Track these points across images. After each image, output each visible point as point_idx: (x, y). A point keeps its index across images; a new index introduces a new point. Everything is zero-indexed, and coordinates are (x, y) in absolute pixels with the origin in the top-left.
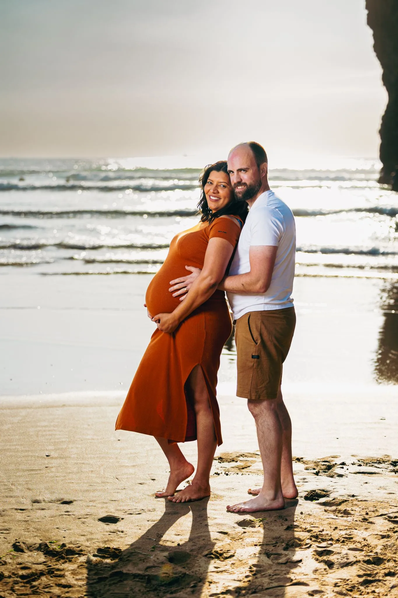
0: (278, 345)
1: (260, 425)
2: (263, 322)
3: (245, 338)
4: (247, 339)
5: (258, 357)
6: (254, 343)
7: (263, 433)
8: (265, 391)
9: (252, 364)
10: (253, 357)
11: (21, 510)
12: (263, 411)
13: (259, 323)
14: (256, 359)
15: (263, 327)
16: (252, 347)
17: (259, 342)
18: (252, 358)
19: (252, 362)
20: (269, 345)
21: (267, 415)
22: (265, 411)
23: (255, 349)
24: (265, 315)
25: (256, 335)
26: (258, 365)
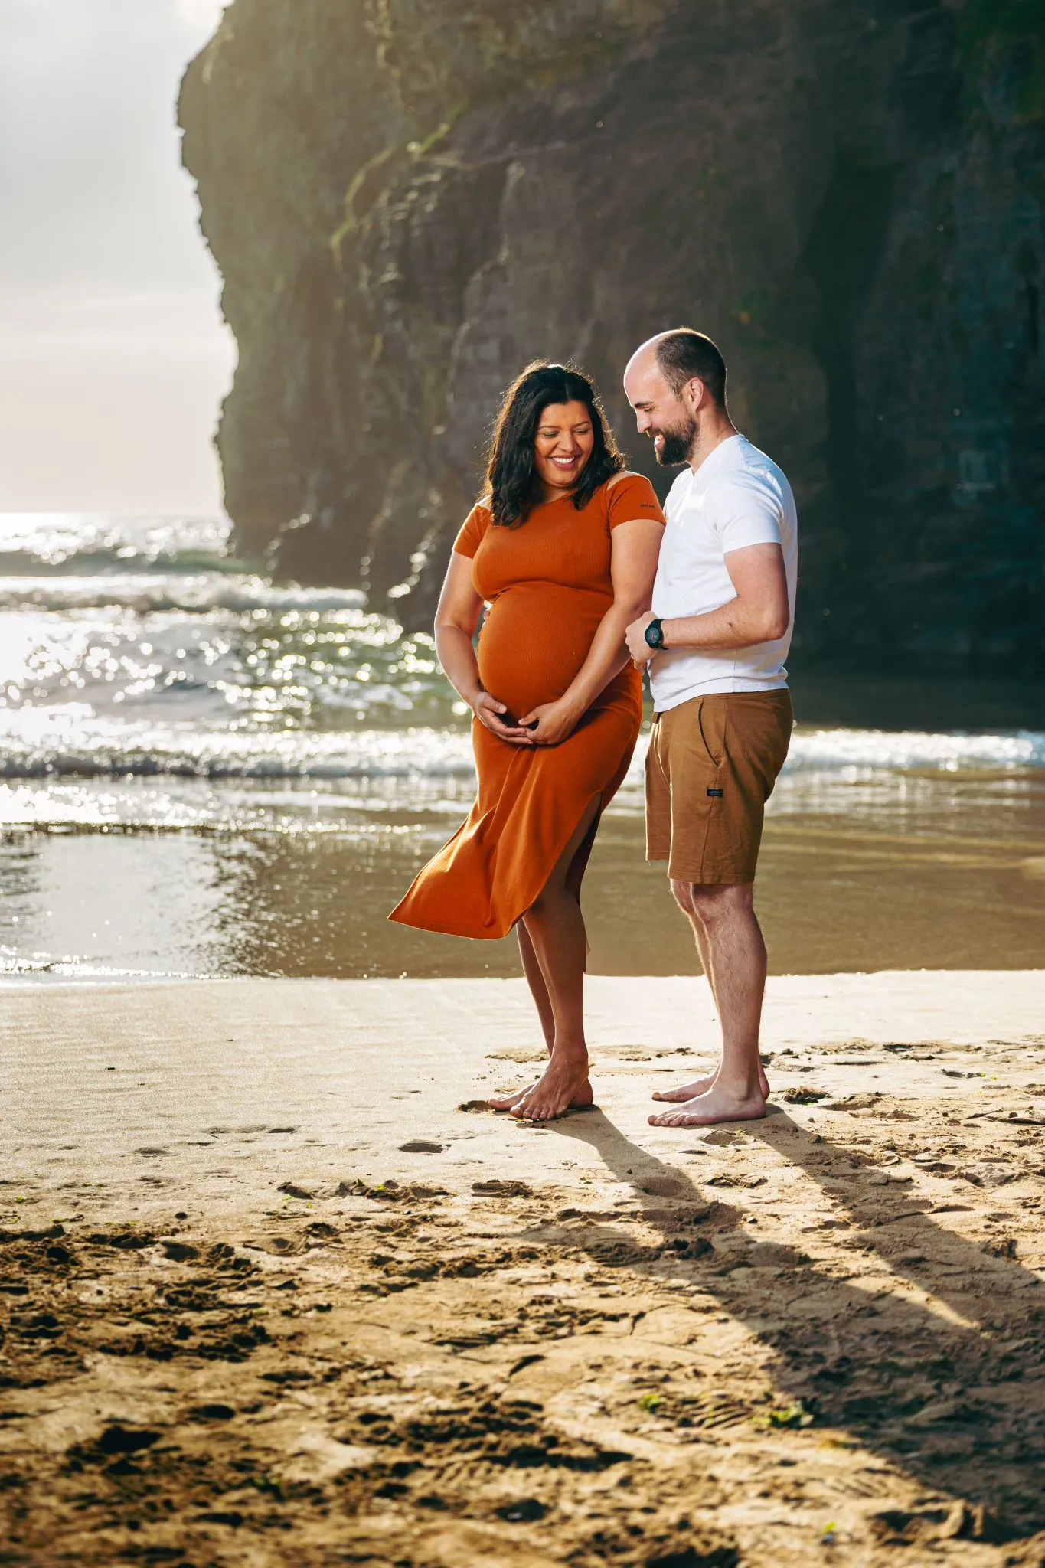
0: (760, 767)
1: (721, 941)
2: (730, 719)
3: (692, 752)
4: (697, 754)
5: (720, 793)
6: (711, 764)
7: (729, 958)
8: (732, 867)
9: (707, 808)
10: (709, 793)
11: (201, 1144)
12: (728, 911)
13: (722, 720)
14: (715, 798)
15: (730, 727)
16: (708, 772)
17: (723, 761)
18: (709, 795)
19: (706, 803)
20: (743, 766)
21: (738, 919)
22: (733, 911)
23: (714, 775)
24: (735, 702)
25: (716, 745)
26: (720, 811)
